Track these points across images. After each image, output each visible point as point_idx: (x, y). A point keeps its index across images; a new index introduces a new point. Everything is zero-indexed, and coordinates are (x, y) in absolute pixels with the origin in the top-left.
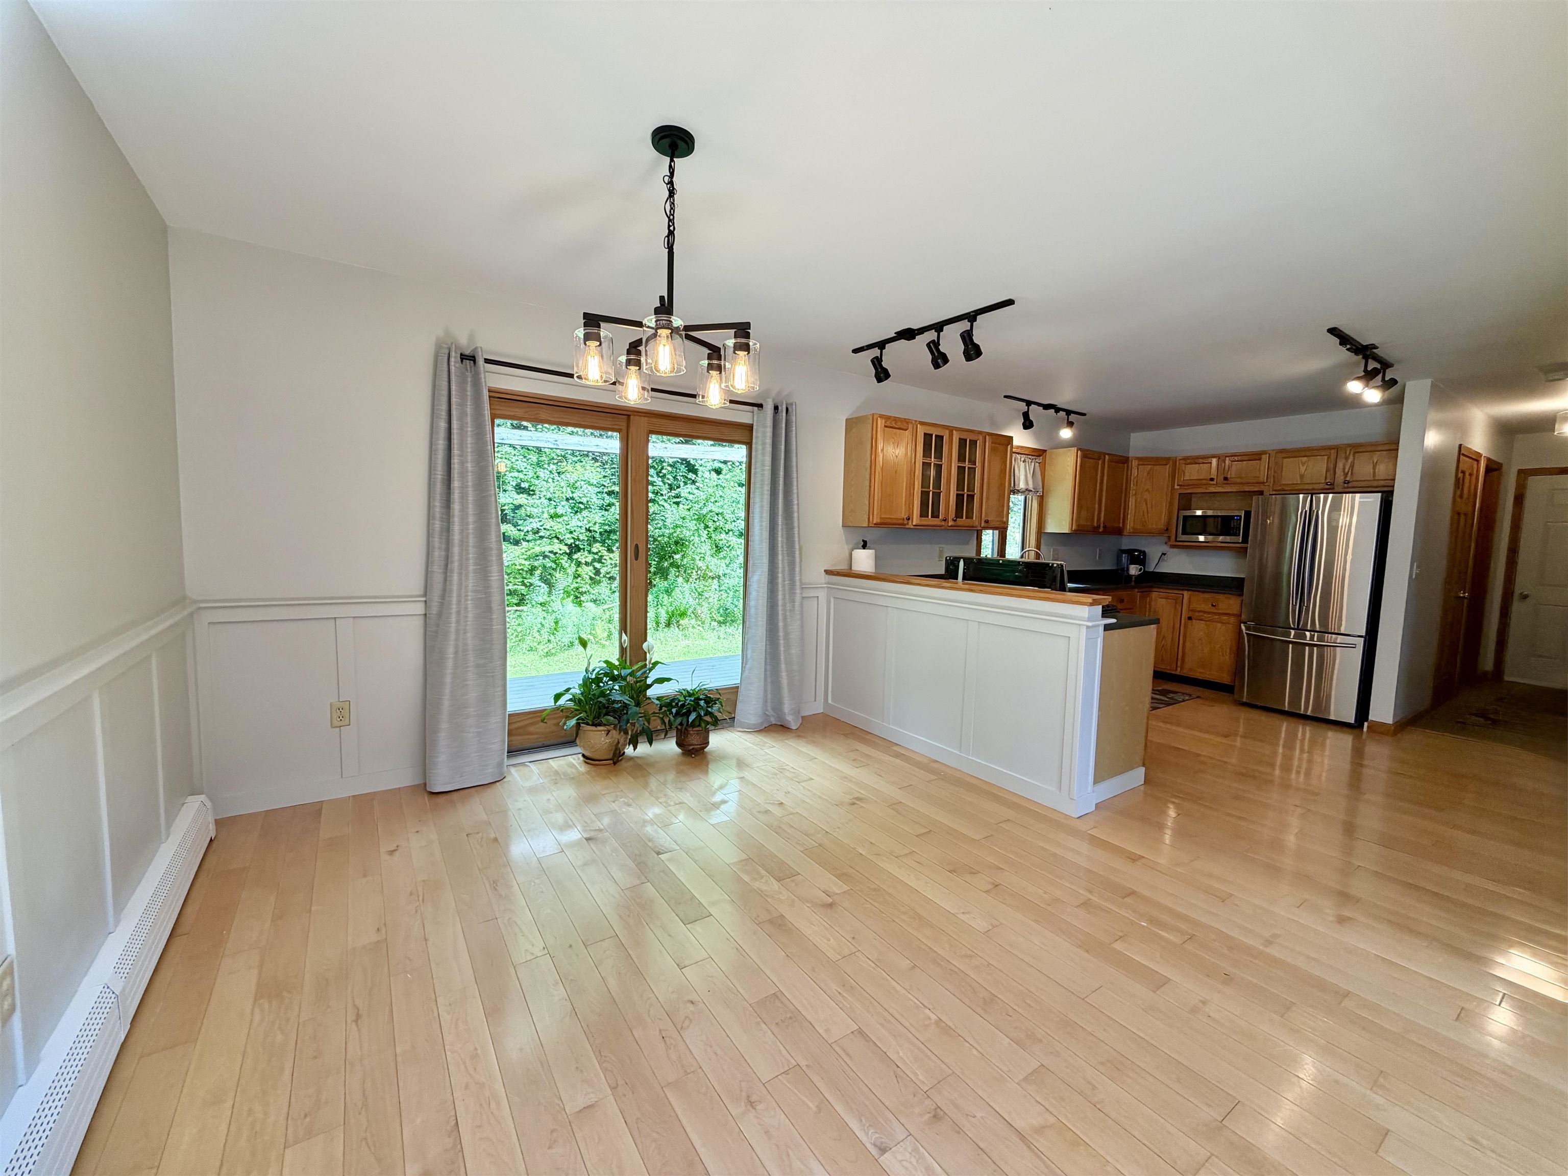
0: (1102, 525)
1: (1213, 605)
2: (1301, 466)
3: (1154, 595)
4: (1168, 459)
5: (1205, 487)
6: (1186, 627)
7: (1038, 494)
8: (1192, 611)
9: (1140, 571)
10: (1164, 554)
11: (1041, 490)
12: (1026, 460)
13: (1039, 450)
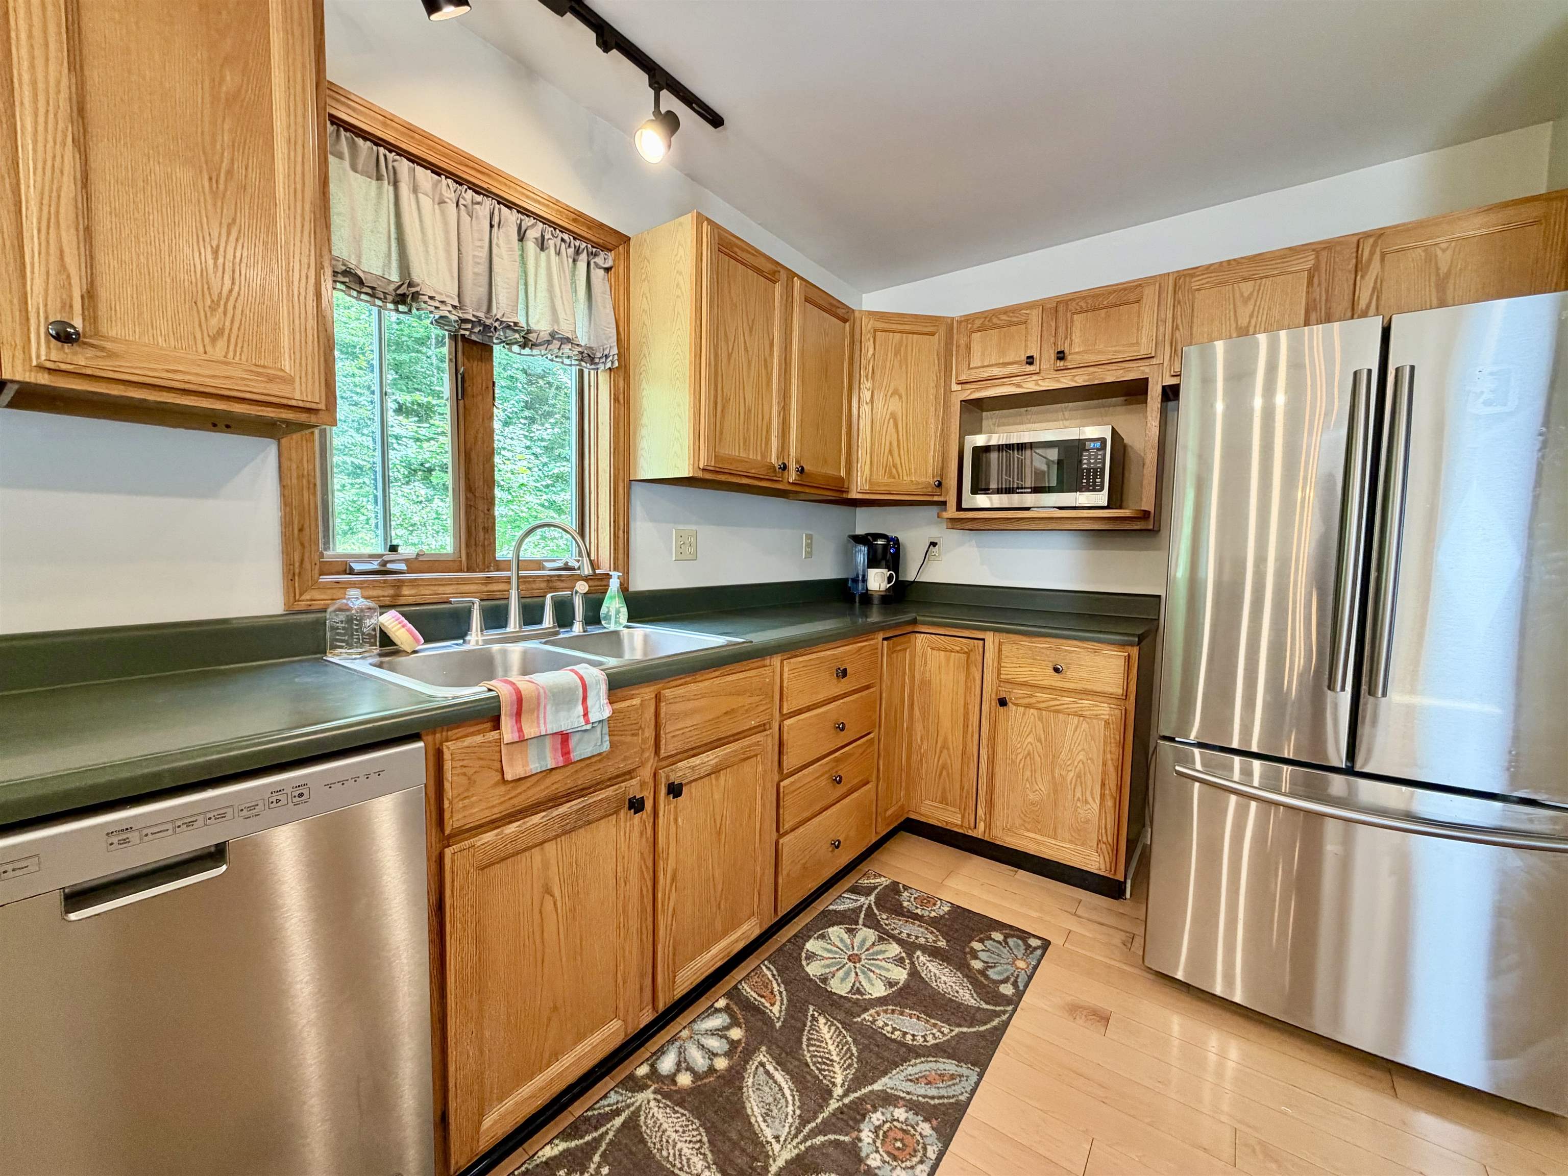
0: (793, 466)
1: (1056, 670)
2: (1239, 304)
3: (920, 641)
4: (935, 320)
5: (1016, 380)
6: (993, 722)
7: (609, 365)
8: (1008, 682)
9: (889, 583)
10: (934, 544)
11: (615, 351)
12: (551, 242)
13: (601, 226)
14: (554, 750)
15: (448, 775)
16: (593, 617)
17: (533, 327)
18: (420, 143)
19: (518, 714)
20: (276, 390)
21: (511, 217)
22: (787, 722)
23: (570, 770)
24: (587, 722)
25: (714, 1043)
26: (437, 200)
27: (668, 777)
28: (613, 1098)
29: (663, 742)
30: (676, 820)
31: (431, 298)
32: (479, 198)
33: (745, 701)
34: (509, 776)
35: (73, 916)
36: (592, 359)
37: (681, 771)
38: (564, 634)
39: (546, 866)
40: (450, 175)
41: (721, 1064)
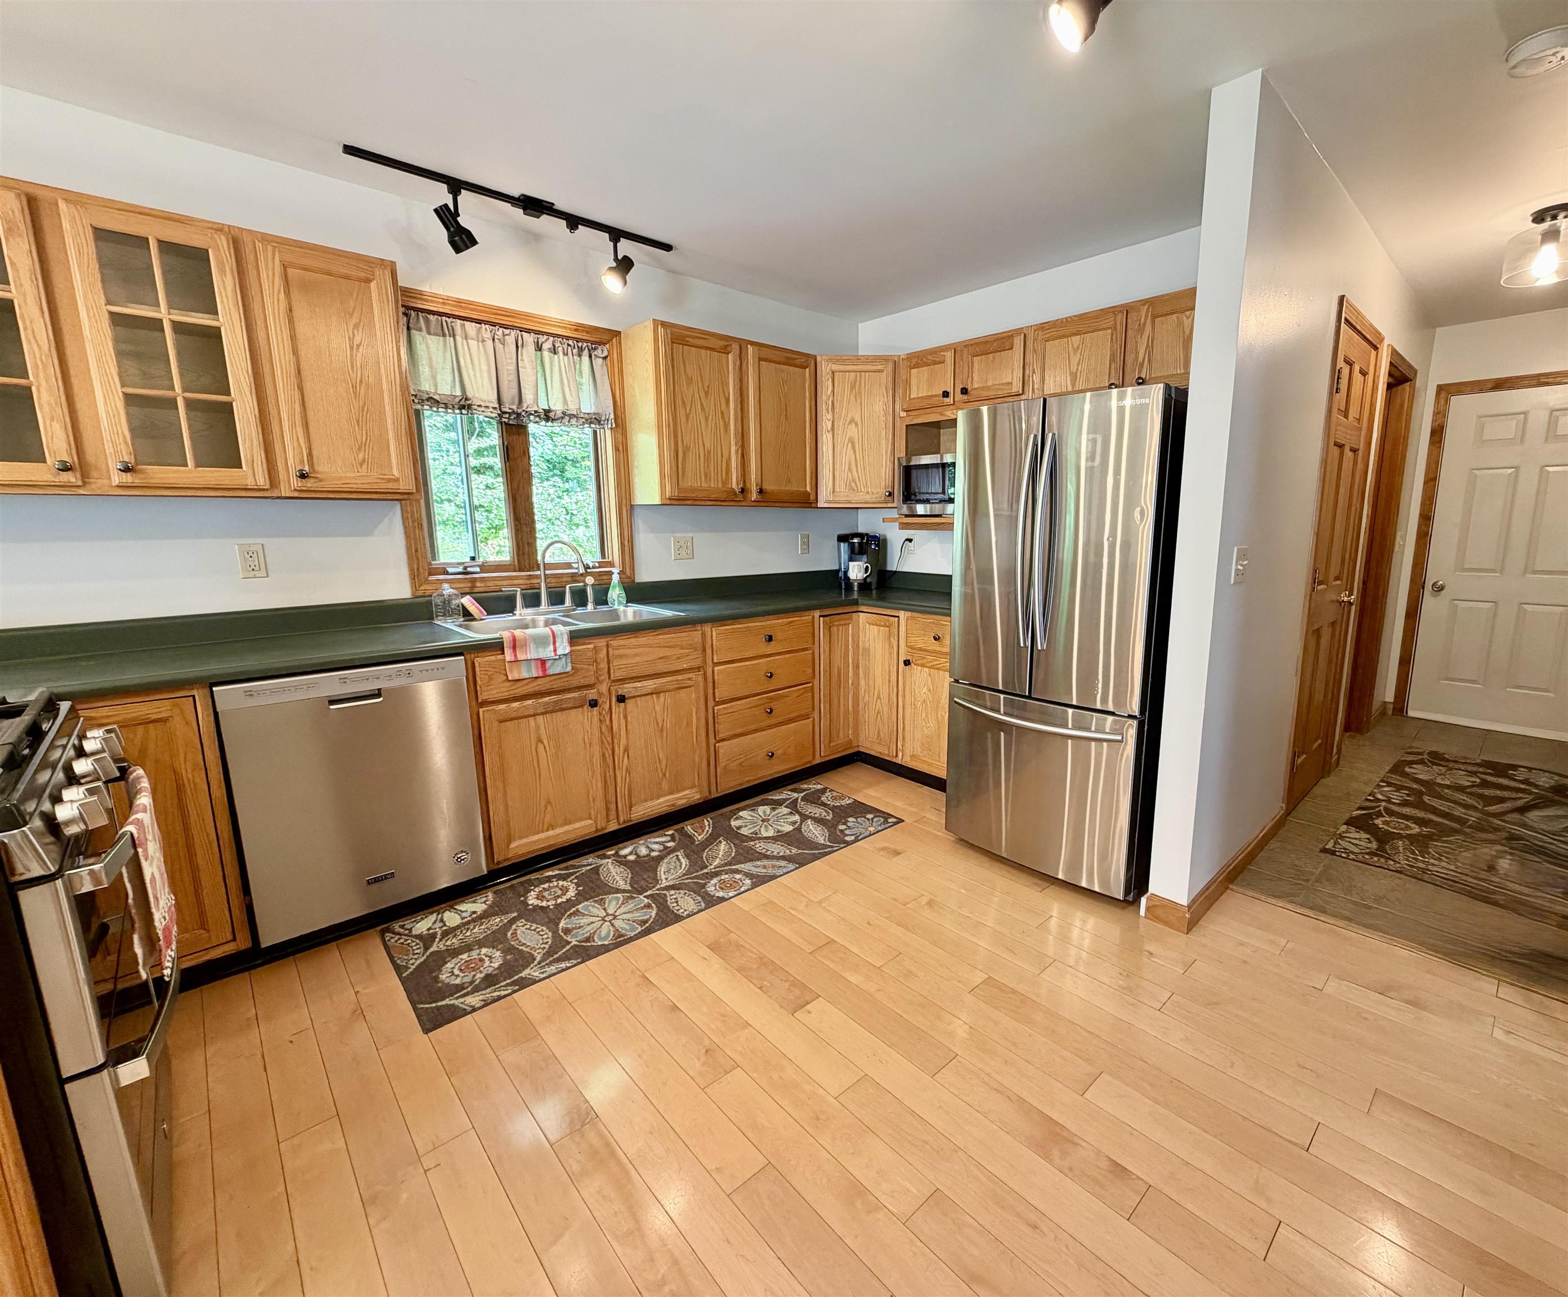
0: (753, 489)
1: (935, 639)
3: (862, 618)
4: (886, 359)
5: (939, 409)
6: (904, 677)
7: (611, 425)
8: (911, 648)
9: (866, 572)
10: (907, 541)
11: (612, 416)
12: (560, 349)
13: (597, 329)
14: (537, 667)
15: (478, 673)
16: (602, 599)
17: (553, 408)
18: (465, 308)
19: (514, 648)
20: (391, 486)
21: (529, 339)
22: (716, 668)
23: (548, 679)
24: (556, 655)
25: (656, 847)
26: (480, 339)
27: (617, 691)
28: (591, 860)
29: (612, 671)
30: (625, 717)
31: (479, 406)
32: (507, 331)
33: (677, 651)
34: (510, 678)
35: (332, 707)
36: (599, 422)
37: (627, 689)
38: (580, 611)
39: (537, 728)
40: (486, 322)
41: (654, 854)
